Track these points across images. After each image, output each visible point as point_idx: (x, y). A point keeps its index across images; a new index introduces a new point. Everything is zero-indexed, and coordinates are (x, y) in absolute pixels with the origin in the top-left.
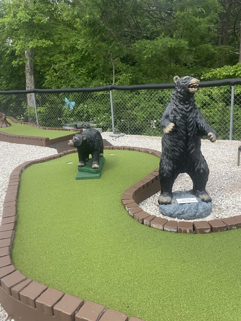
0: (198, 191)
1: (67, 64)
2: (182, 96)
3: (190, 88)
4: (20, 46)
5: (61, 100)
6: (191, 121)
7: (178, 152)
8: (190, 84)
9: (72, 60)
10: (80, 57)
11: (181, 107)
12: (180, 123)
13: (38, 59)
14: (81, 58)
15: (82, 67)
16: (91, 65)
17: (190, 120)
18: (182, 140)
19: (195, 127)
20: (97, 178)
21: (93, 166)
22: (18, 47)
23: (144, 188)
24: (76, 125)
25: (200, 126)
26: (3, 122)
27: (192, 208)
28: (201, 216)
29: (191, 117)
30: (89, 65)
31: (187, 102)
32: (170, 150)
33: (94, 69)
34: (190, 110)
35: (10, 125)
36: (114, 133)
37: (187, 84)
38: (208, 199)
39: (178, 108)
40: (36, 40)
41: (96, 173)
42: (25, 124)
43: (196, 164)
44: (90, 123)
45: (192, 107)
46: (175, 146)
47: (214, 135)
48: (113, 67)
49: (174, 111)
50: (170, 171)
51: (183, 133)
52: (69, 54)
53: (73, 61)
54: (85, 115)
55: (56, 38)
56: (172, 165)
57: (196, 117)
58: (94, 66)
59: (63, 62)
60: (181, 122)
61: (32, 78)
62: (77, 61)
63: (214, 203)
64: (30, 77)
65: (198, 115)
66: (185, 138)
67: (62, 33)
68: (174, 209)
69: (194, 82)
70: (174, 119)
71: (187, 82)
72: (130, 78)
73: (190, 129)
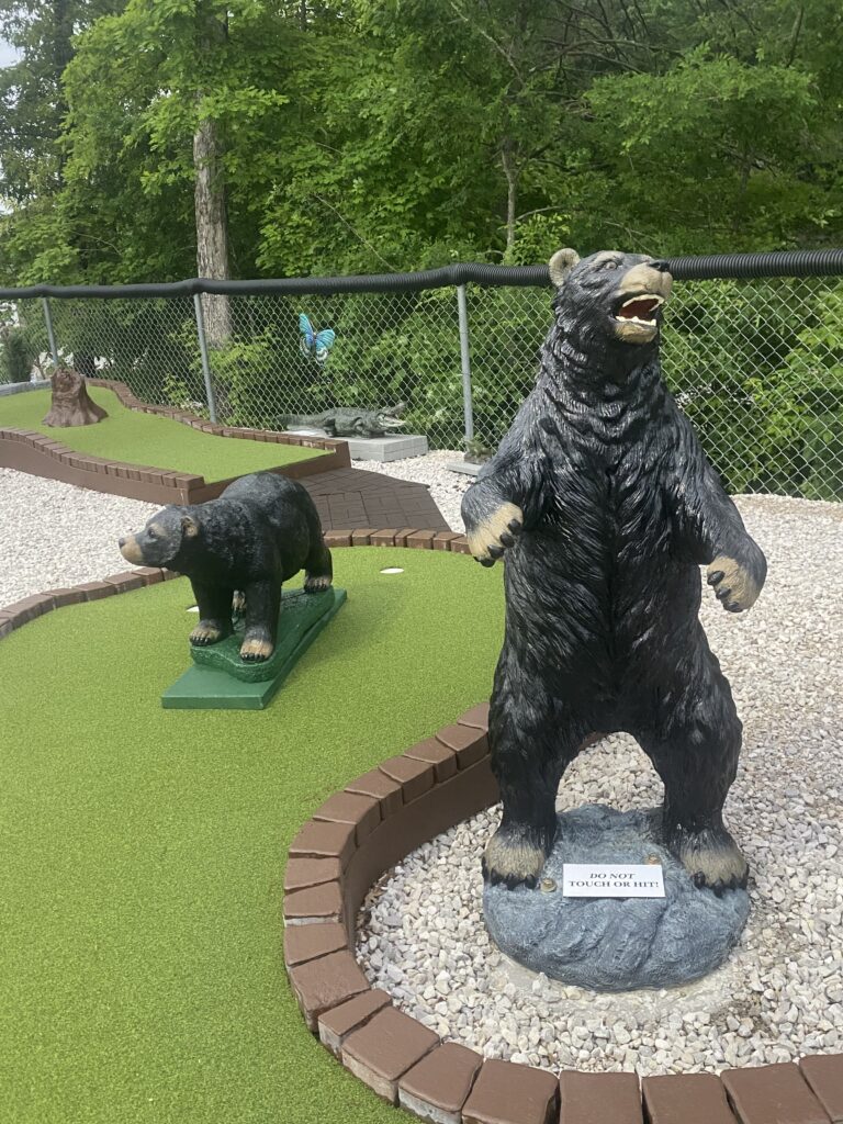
0: (679, 826)
1: (339, 182)
2: (582, 358)
3: (621, 319)
4: (167, 114)
5: (319, 318)
6: (633, 488)
7: (566, 638)
8: (620, 293)
9: (357, 163)
10: (385, 153)
11: (578, 411)
12: (570, 496)
13: (233, 163)
14: (389, 157)
15: (393, 189)
16: (427, 180)
17: (628, 483)
18: (582, 583)
19: (656, 515)
20: (251, 704)
21: (244, 650)
22: (160, 121)
23: (436, 780)
24: (331, 424)
25: (684, 512)
26: (74, 404)
27: (625, 930)
28: (670, 977)
29: (632, 470)
30: (421, 184)
31: (610, 390)
32: (530, 625)
33: (439, 196)
34: (625, 432)
35: (102, 415)
36: (467, 459)
37: (605, 296)
38: (727, 878)
39: (566, 418)
40: (226, 89)
41: (256, 682)
42: (155, 412)
43: (667, 699)
44: (381, 417)
45: (640, 413)
46: (555, 610)
47: (744, 574)
48: (508, 188)
49: (545, 434)
50: (528, 730)
51: (588, 552)
52: (348, 143)
53: (359, 167)
54: (400, 376)
55: (304, 82)
56: (542, 696)
57: (665, 466)
58: (436, 186)
59: (324, 173)
60: (576, 491)
61: (220, 237)
62: (376, 167)
63: (769, 887)
64: (212, 232)
65: (677, 455)
66: (597, 573)
67: (331, 61)
68: (538, 922)
69: (638, 284)
70: (544, 478)
71: (607, 281)
72: (561, 231)
73: (629, 528)
